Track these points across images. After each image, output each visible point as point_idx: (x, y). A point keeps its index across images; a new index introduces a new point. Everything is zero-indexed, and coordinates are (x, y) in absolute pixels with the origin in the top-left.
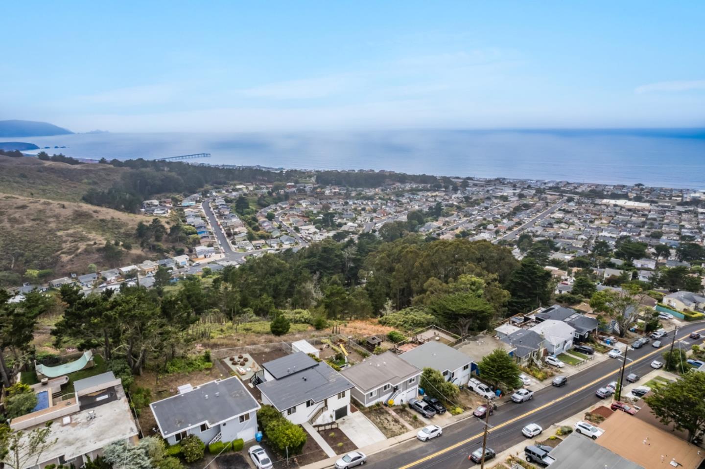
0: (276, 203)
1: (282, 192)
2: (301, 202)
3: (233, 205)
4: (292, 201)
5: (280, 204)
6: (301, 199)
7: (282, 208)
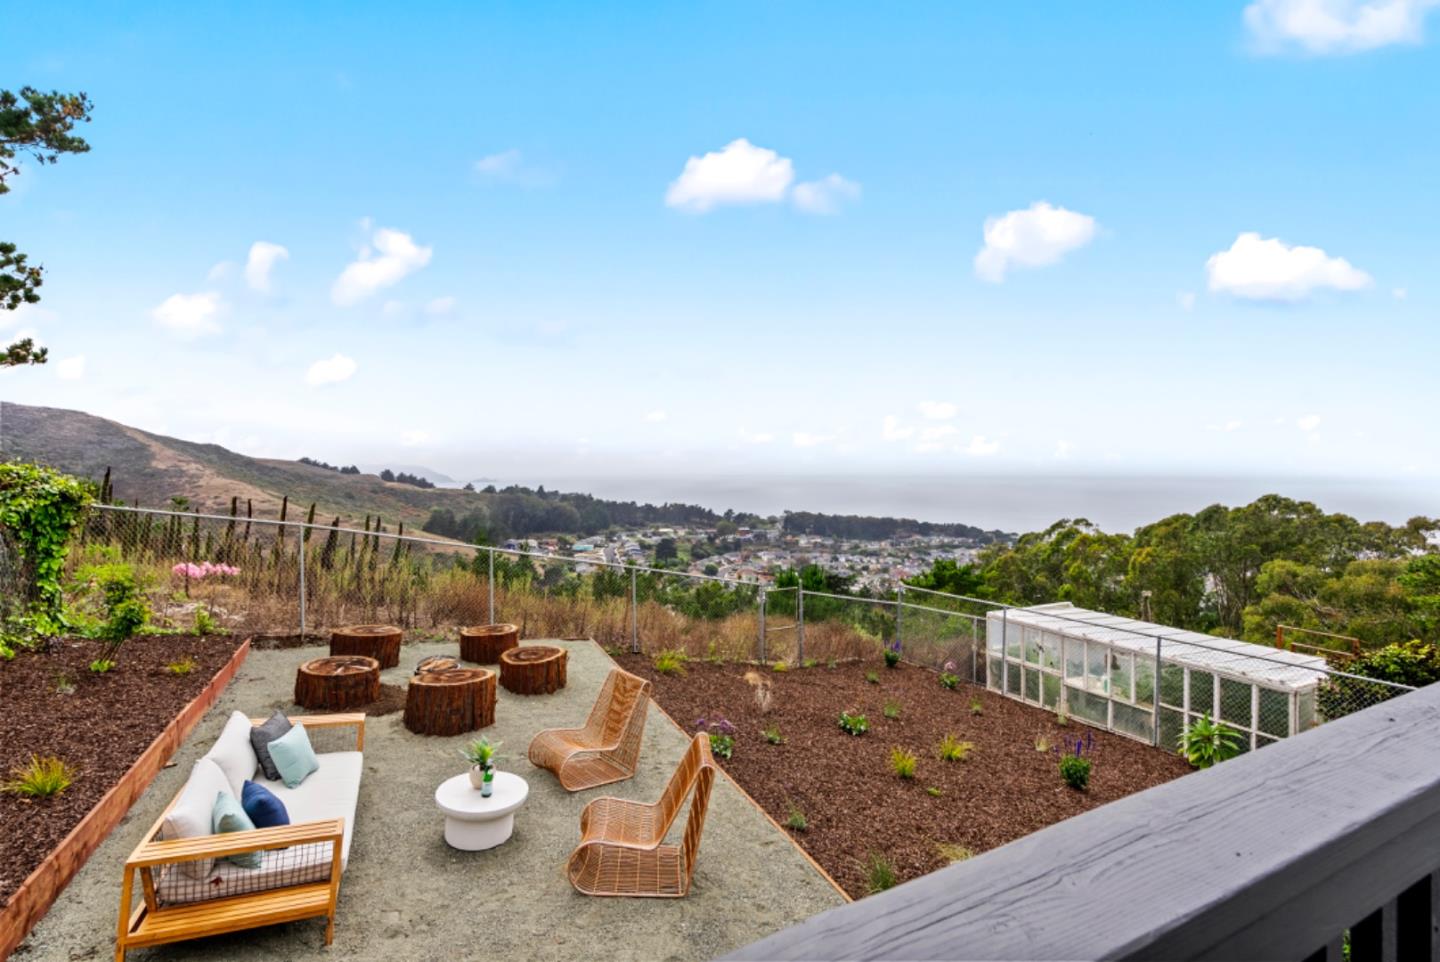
0: (720, 554)
1: (730, 538)
2: (760, 554)
3: (653, 553)
4: (745, 553)
5: (726, 556)
6: (762, 550)
7: (730, 562)
